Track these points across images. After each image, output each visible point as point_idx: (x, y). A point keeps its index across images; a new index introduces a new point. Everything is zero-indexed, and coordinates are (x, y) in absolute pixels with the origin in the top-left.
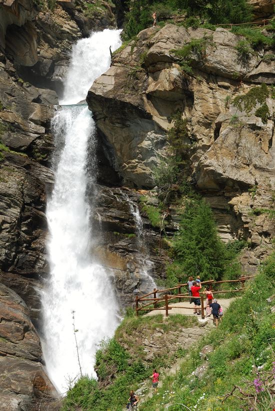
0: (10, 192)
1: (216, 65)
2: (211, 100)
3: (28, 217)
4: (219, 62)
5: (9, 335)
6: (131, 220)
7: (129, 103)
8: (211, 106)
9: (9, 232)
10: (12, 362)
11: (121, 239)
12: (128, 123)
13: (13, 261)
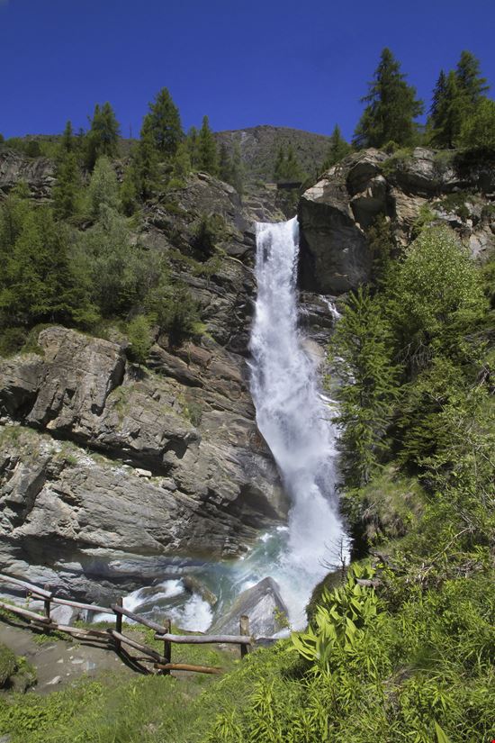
0: (230, 278)
1: (417, 174)
2: (410, 206)
3: (243, 303)
4: (420, 172)
5: (228, 392)
6: (329, 315)
7: (336, 209)
8: (411, 211)
9: (226, 313)
10: (230, 417)
11: (319, 331)
12: (332, 231)
13: (228, 339)
